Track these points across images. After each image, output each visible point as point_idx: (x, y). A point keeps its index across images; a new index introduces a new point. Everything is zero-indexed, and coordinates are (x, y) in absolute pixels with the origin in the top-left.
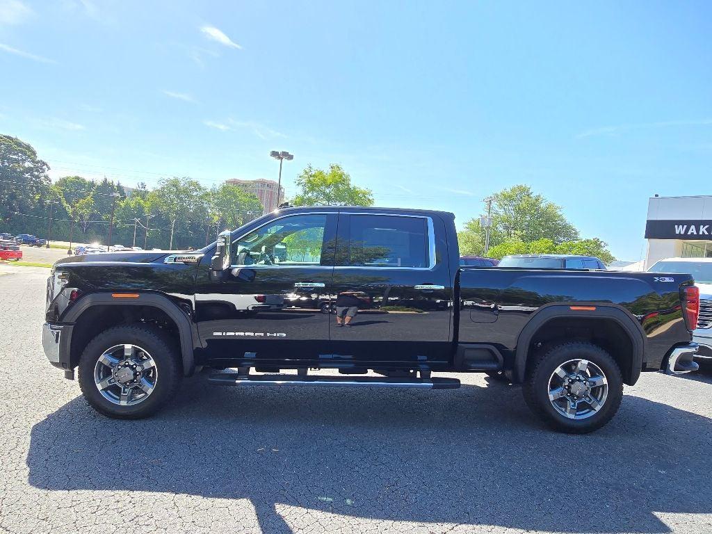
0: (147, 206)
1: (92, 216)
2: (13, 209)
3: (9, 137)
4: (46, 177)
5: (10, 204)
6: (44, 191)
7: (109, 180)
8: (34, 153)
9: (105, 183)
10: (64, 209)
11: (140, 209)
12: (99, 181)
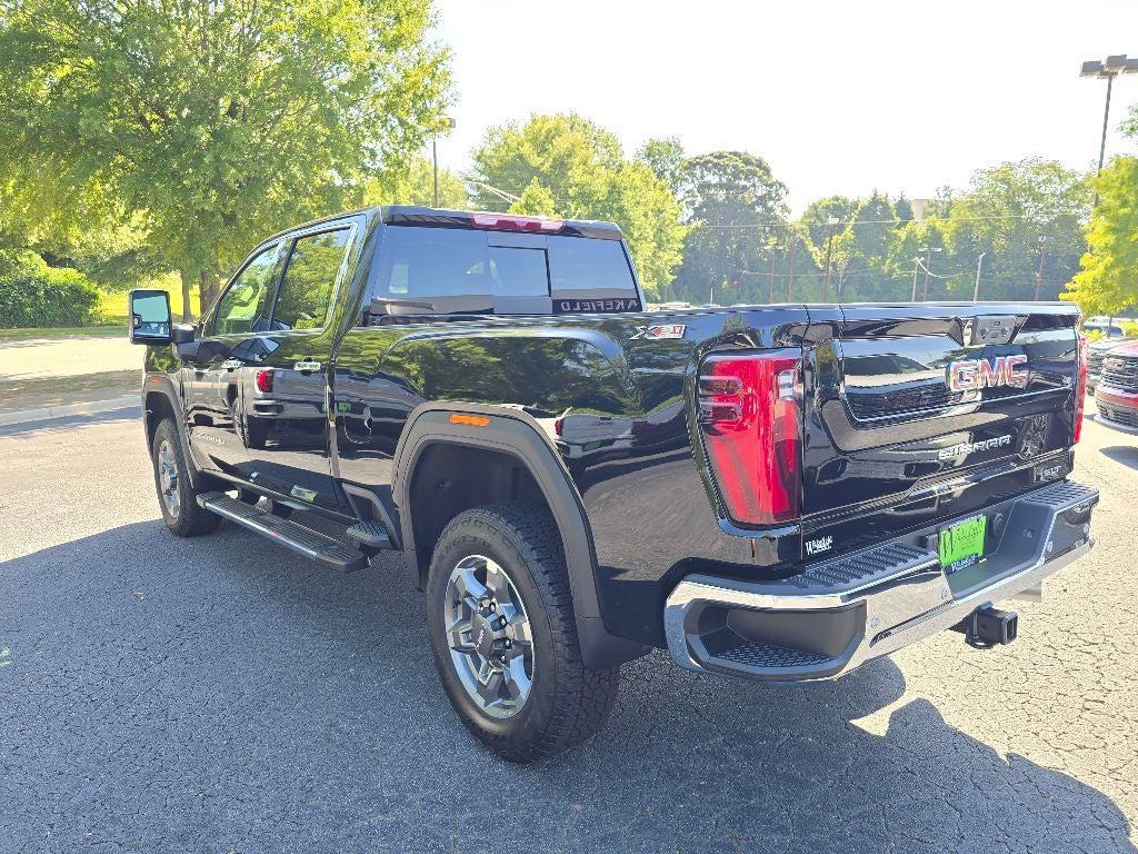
0: (947, 229)
1: (852, 262)
2: (740, 266)
3: (735, 154)
4: (784, 208)
5: (737, 258)
6: (780, 231)
7: (881, 194)
8: (767, 171)
9: (875, 201)
10: (809, 256)
11: (935, 237)
12: (865, 198)
